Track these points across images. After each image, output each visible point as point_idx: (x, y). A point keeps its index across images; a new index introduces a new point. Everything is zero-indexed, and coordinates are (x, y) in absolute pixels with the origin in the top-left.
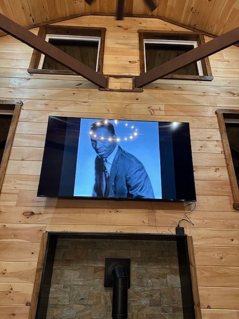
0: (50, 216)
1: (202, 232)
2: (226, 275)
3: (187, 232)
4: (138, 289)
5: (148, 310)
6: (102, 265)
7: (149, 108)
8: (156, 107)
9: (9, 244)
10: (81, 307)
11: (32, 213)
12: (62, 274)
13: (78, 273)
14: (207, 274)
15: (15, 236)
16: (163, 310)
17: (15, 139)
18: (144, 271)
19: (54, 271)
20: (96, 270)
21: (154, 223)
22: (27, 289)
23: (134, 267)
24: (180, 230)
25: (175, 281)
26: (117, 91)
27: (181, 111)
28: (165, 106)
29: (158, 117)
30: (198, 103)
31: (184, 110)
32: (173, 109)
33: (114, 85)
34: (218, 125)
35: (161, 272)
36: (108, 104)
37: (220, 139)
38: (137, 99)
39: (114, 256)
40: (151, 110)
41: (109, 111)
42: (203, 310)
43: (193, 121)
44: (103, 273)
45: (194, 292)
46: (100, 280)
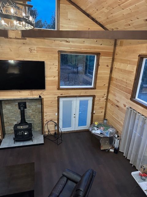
1: (47, 96)
2: (52, 106)
3: (42, 97)
4: (29, 109)
5: (32, 113)
7: (29, 49)
8: (33, 49)
10: (13, 114)
12: (5, 107)
13: (10, 106)
14: (47, 106)
16: (36, 112)
18: (30, 105)
19: (3, 106)
20: (16, 105)
21: (33, 95)
23: (27, 104)
24: (40, 97)
25: (40, 106)
26: (14, 38)
27: (43, 51)
28: (37, 48)
29: (33, 53)
30: (51, 46)
31: (45, 50)
32: (40, 50)
33: (11, 34)
34: (58, 58)
35: (35, 104)
36: (10, 46)
37: (58, 65)
38: (24, 44)
39: (21, 102)
40: (31, 50)
41: (11, 50)
42: (44, 114)
43: (48, 56)
44: (18, 106)
45: (43, 111)
46: (17, 107)
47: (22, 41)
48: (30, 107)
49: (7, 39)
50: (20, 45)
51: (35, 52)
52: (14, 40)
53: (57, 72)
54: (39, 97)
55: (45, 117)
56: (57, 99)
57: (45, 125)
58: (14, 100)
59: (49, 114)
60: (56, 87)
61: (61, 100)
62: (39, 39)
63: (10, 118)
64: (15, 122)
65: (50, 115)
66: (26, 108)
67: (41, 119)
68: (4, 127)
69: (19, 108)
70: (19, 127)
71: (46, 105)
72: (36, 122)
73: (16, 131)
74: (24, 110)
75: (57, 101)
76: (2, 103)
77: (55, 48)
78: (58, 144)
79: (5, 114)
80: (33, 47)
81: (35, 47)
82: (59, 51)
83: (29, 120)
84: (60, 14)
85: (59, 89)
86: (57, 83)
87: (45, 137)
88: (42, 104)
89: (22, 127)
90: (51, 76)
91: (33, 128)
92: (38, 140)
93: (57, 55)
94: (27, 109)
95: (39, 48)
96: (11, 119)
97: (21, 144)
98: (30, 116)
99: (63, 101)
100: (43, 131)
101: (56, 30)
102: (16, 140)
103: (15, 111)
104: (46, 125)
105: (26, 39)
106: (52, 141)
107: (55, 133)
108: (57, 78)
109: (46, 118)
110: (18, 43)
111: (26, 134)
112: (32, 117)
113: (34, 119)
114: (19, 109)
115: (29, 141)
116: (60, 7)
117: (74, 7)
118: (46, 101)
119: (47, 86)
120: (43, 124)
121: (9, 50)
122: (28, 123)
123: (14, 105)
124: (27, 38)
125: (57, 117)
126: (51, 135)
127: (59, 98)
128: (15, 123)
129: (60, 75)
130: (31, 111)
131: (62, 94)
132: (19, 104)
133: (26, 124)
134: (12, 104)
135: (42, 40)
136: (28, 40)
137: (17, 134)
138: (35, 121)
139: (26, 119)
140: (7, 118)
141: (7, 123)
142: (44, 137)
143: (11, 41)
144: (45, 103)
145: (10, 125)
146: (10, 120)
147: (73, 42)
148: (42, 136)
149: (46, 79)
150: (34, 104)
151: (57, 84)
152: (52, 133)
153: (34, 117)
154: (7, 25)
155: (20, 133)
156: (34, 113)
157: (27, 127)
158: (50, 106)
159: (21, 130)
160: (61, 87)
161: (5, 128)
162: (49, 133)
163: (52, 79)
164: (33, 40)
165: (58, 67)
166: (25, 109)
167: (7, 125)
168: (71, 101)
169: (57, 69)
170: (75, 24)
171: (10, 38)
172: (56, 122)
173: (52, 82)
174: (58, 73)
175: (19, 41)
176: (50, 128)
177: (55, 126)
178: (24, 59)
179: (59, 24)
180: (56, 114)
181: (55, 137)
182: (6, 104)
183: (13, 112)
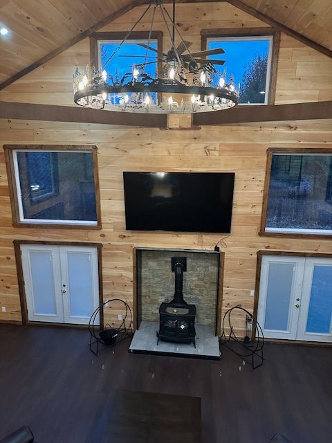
0: (135, 238)
1: (232, 249)
2: (241, 273)
3: (222, 249)
4: (191, 272)
5: (196, 282)
6: (170, 260)
7: (205, 148)
8: (212, 147)
9: (115, 253)
10: (159, 279)
11: (125, 236)
12: (147, 263)
13: (156, 264)
14: (231, 272)
15: (117, 249)
16: (205, 283)
17: (100, 182)
18: (193, 264)
19: (142, 262)
20: (166, 262)
21: (202, 243)
22: (130, 275)
23: (189, 261)
24: (217, 249)
25: (214, 269)
26: (177, 129)
27: (234, 151)
28: (220, 145)
29: (213, 157)
30: (252, 140)
31: (237, 150)
32: (227, 148)
33: (173, 122)
34: (265, 164)
35: (206, 265)
36: (169, 145)
37: (264, 179)
38: (195, 138)
39: (177, 256)
40: (207, 150)
41: (169, 153)
42: (224, 288)
43: (243, 161)
44: (170, 264)
45: (220, 280)
46: (169, 267)
47: (192, 132)
48: (193, 269)
49: (164, 132)
50: (187, 142)
51: (216, 153)
52: (177, 132)
53: (262, 195)
54: (213, 249)
55: (225, 297)
56: (255, 256)
57: (223, 314)
58: (165, 252)
59: (236, 290)
60: (255, 229)
61: (266, 261)
62: (226, 127)
63: (153, 287)
64: (160, 297)
65: (235, 293)
66: (186, 271)
67: (215, 298)
68: (141, 305)
69: (173, 269)
70: (169, 310)
71: (230, 270)
72: (203, 304)
73: (164, 317)
74: (181, 276)
75: (256, 261)
76: (143, 255)
77: (260, 142)
78: (255, 366)
79: (146, 278)
80: (212, 144)
81: (216, 144)
82: (270, 150)
83: (189, 298)
84: (278, 70)
85: (262, 233)
86: (259, 221)
87: (223, 344)
88: (220, 266)
89: (175, 311)
90: (246, 205)
91: (198, 317)
92: (208, 347)
93: (263, 159)
94: (186, 273)
95: (226, 145)
96: (154, 289)
97: (171, 349)
98: (192, 289)
99: (271, 265)
100: (218, 329)
101: (266, 103)
102: (163, 337)
103: (164, 274)
104: (227, 315)
105: (200, 128)
106: (239, 355)
107: (247, 338)
108: (259, 210)
109: (228, 299)
110: (184, 138)
111: (183, 327)
112: (197, 292)
113: (200, 298)
114: (173, 271)
115: (188, 346)
116: (280, 55)
117: (313, 50)
118: (231, 259)
119: (234, 227)
120: (219, 310)
121: (166, 153)
122: (188, 303)
123: (163, 262)
124: (202, 126)
125: (253, 300)
126: (236, 341)
127: (260, 254)
128: (162, 300)
129: (266, 203)
130: (194, 279)
131: (267, 247)
132: (174, 261)
133: (184, 305)
134: (160, 259)
135: (234, 128)
136: (204, 129)
137: (166, 325)
138: (203, 301)
139: (184, 295)
140: (148, 287)
141: (148, 297)
142: (220, 341)
143: (171, 135)
144: (227, 264)
145: (153, 302)
146: (153, 292)
147: (304, 127)
148: (217, 339)
149: (234, 210)
150: (202, 263)
151: (260, 223)
152: (240, 336)
153: (201, 292)
154: (177, 105)
155: (170, 324)
156: (202, 283)
157: (185, 311)
158: (238, 273)
159: (173, 317)
160: (268, 229)
161: (143, 307)
162: (232, 336)
163: (249, 210)
164: (216, 130)
165: (263, 183)
166: (184, 273)
167: (146, 302)
168: (292, 266)
169: (262, 188)
170: (311, 86)
171: (170, 129)
172: (251, 311)
173: (248, 219)
174: (262, 199)
175: (187, 133)
176: (236, 325)
177: (248, 320)
178: (191, 169)
179: (275, 91)
180: (252, 293)
181: (246, 348)
182: (149, 258)
183: (159, 277)
